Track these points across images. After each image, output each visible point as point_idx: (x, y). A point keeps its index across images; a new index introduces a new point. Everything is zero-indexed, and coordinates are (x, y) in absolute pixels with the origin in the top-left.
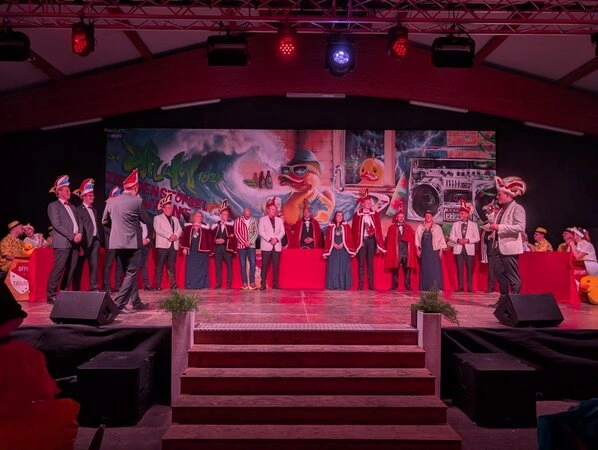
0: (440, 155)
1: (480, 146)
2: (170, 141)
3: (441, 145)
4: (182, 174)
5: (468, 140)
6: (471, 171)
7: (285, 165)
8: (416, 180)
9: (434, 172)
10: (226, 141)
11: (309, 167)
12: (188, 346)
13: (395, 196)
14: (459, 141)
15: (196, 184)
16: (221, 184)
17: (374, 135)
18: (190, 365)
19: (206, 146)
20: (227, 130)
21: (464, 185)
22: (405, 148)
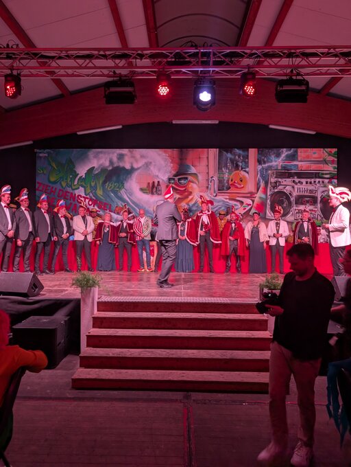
0: (292, 167)
1: (325, 160)
2: (83, 158)
3: (293, 160)
4: (93, 184)
5: (316, 155)
6: (317, 180)
7: (171, 177)
8: (274, 187)
9: (288, 181)
10: (126, 158)
11: (190, 178)
12: (93, 313)
13: (257, 200)
14: (308, 157)
15: (104, 191)
16: (123, 191)
17: (241, 152)
18: (93, 327)
19: (111, 162)
20: (127, 150)
21: (311, 191)
22: (265, 163)
